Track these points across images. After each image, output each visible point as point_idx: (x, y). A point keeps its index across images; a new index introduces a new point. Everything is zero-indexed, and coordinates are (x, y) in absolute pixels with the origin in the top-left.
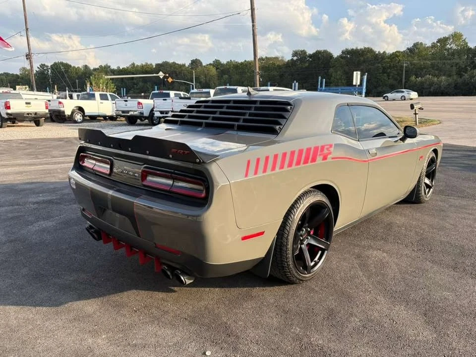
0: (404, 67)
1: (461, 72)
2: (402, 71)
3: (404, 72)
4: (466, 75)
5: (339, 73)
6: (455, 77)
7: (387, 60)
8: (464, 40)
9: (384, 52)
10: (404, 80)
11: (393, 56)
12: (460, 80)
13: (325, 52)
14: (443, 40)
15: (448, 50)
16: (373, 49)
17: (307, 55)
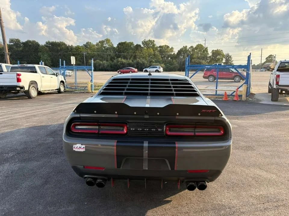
0: (84, 55)
1: (112, 59)
2: (84, 57)
3: (85, 58)
4: (115, 61)
5: (45, 55)
6: (110, 61)
7: (74, 50)
8: (111, 43)
9: (72, 45)
10: (85, 62)
11: (77, 48)
12: (113, 63)
13: (34, 41)
14: (101, 42)
15: (104, 47)
16: (65, 43)
17: (20, 43)
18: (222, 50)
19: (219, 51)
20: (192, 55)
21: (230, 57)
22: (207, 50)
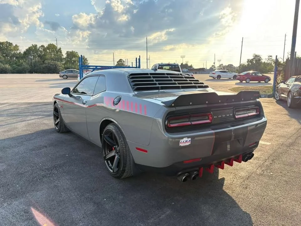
18: (76, 52)
19: (74, 53)
20: (44, 55)
21: (86, 59)
22: (61, 51)
